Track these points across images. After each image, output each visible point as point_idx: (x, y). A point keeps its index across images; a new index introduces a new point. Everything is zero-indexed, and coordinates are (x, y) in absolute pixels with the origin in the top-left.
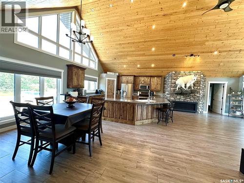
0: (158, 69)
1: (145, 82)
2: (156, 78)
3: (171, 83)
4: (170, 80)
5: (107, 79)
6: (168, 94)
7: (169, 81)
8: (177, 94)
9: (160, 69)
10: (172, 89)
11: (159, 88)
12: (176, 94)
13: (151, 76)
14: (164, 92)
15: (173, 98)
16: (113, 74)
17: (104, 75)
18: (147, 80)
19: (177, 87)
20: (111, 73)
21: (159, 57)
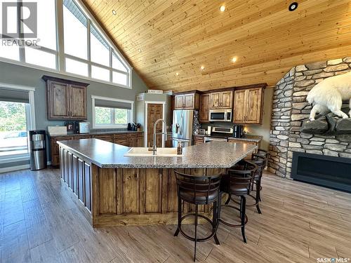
0: (252, 68)
1: (220, 105)
2: (247, 91)
3: (292, 101)
4: (288, 93)
5: (147, 102)
6: (282, 133)
7: (286, 96)
8: (313, 132)
9: (258, 66)
10: (294, 117)
11: (255, 116)
12: (306, 132)
13: (235, 89)
14: (273, 128)
15: (299, 146)
16: (160, 92)
17: (142, 95)
18: (226, 98)
19: (313, 113)
20: (156, 92)
21: (246, 27)
